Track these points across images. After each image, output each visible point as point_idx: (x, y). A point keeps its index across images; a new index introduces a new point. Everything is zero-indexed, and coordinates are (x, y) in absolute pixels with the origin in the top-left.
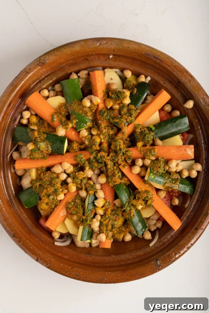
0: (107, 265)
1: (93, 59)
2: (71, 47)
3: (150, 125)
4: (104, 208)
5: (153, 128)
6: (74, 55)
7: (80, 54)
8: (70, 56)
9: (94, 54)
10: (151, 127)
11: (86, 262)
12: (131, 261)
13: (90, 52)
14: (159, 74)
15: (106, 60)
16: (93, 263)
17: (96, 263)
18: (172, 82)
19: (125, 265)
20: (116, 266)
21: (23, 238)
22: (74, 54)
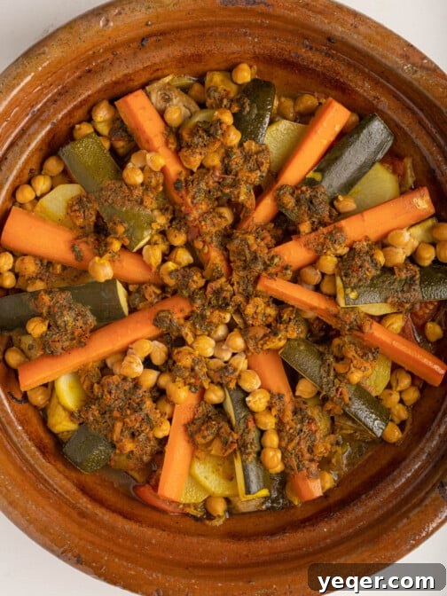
0: (328, 541)
1: (105, 65)
2: (39, 54)
3: (307, 173)
4: (274, 412)
5: (318, 177)
6: (54, 73)
7: (66, 64)
8: (45, 78)
9: (101, 51)
10: (311, 175)
11: (275, 553)
12: (381, 512)
13: (90, 49)
14: (276, 38)
15: (135, 54)
16: (293, 550)
17: (300, 549)
18: (314, 45)
19: (371, 526)
20: (349, 538)
21: (102, 558)
22: (54, 70)
